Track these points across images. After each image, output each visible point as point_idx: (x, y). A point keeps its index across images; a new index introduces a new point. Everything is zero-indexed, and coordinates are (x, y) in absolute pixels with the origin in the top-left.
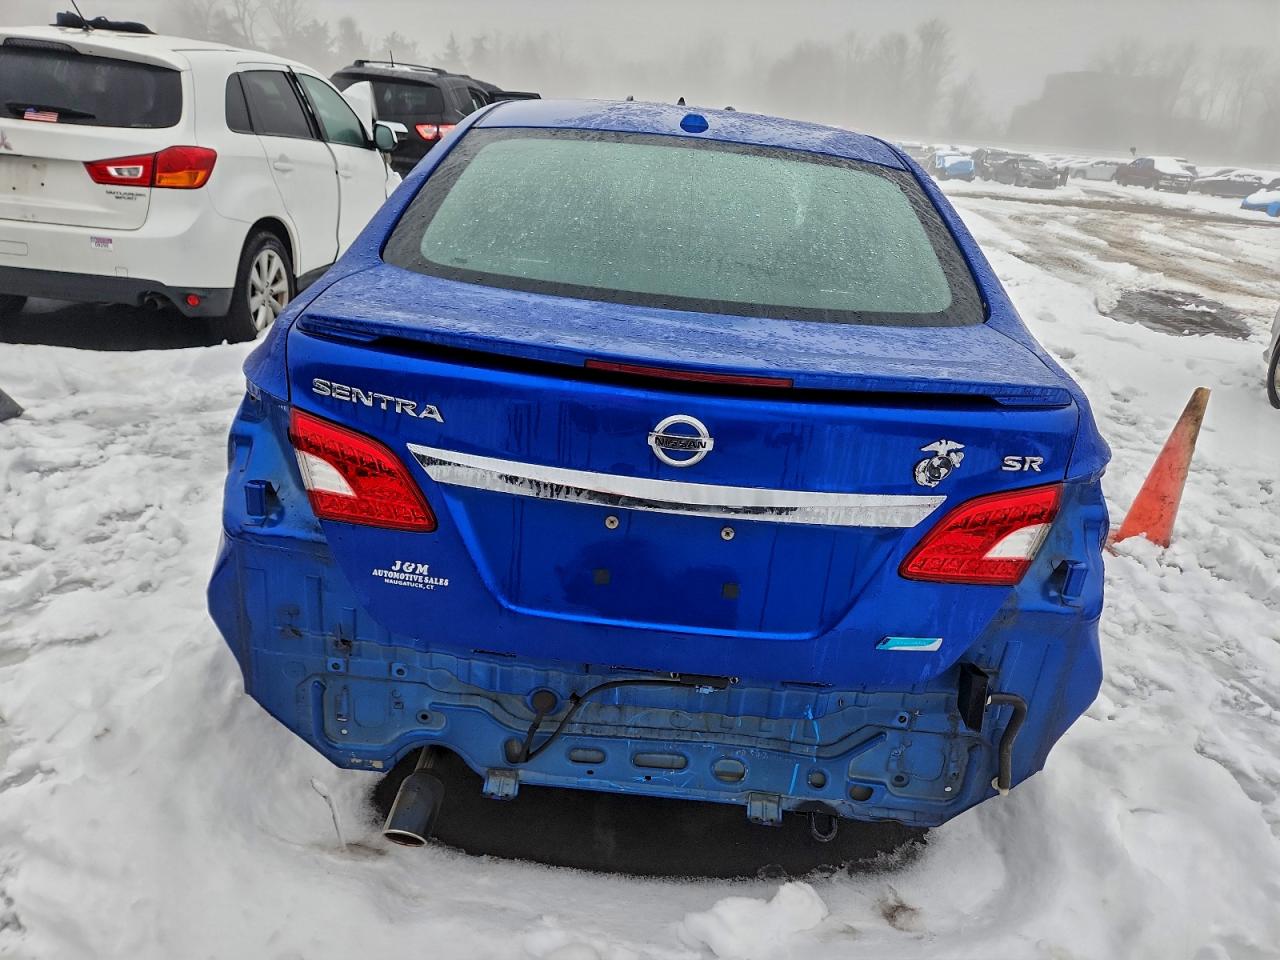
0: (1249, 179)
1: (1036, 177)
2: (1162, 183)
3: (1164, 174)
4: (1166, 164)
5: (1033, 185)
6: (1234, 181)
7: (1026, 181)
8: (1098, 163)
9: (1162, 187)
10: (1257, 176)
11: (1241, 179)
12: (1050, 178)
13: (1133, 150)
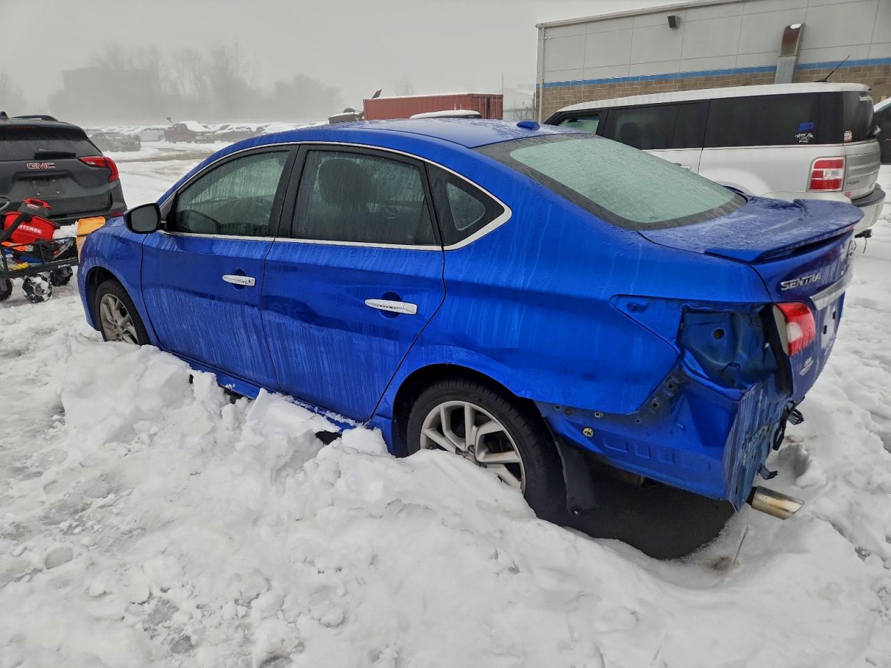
0: (244, 130)
1: (123, 143)
2: (198, 138)
3: (196, 132)
4: (193, 126)
5: (124, 150)
6: (237, 132)
7: (117, 147)
8: (146, 130)
9: (199, 140)
10: (248, 127)
11: (240, 130)
12: (133, 143)
13: (169, 119)
